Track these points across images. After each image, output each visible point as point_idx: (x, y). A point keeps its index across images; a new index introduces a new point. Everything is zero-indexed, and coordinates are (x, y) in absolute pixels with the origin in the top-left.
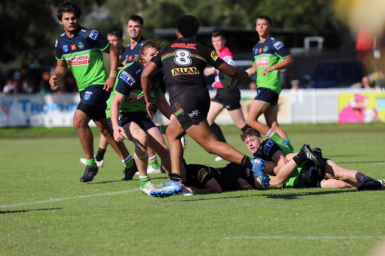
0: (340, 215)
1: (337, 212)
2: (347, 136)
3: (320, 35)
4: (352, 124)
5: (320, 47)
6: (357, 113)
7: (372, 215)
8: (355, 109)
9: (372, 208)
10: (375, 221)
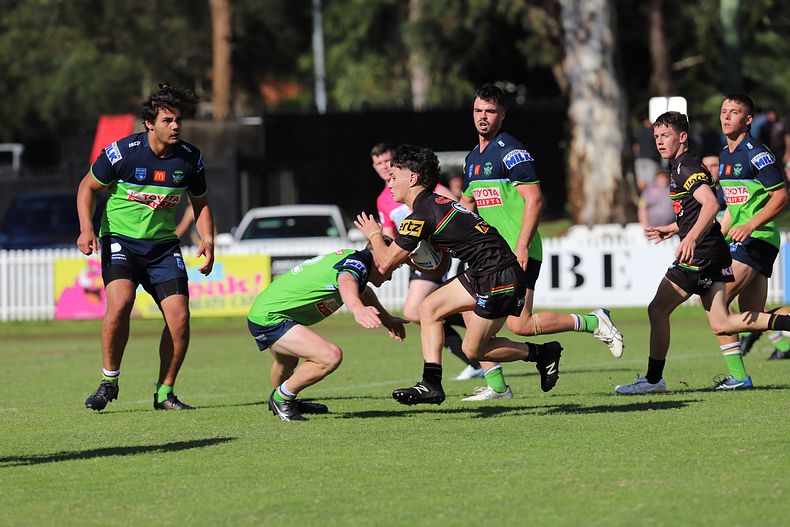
0: (60, 508)
1: (53, 503)
2: (73, 346)
3: (16, 140)
4: (82, 321)
5: (16, 164)
6: (93, 299)
7: (125, 507)
8: (87, 291)
9: (126, 492)
10: (132, 520)
